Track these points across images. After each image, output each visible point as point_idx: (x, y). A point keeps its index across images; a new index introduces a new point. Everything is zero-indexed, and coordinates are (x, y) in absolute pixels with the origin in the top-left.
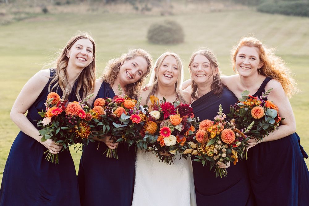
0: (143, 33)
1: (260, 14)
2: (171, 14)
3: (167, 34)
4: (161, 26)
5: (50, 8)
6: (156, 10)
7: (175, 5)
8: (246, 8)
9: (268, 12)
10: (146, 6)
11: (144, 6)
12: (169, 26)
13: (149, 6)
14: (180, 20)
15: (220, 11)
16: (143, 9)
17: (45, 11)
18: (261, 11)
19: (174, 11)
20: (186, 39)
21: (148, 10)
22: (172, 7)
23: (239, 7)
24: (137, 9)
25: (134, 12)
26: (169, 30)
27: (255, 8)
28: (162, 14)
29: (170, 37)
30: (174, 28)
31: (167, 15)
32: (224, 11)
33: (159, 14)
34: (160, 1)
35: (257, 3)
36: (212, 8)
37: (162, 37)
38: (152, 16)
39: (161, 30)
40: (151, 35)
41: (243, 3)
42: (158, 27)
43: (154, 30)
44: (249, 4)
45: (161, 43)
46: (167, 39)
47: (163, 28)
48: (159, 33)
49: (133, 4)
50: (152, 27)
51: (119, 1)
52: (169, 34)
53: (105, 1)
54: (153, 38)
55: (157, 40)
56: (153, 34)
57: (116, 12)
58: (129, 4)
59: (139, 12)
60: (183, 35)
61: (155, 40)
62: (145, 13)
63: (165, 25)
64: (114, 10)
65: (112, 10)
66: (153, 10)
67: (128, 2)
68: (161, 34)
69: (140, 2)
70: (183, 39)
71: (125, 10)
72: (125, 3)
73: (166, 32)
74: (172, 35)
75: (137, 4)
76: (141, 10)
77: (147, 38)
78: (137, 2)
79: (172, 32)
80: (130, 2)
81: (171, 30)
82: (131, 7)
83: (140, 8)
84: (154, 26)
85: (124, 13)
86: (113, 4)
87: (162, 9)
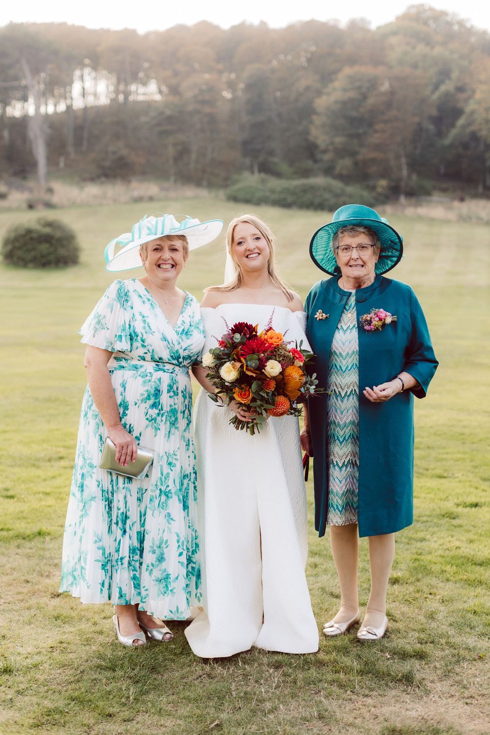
1: (232, 205)
2: (49, 205)
3: (44, 247)
4: (29, 231)
6: (17, 197)
7: (57, 186)
8: (203, 193)
9: (248, 201)
12: (47, 230)
13: (2, 189)
14: (69, 219)
15: (151, 199)
18: (235, 199)
19: (55, 199)
20: (83, 257)
21: (1, 197)
22: (50, 191)
23: (190, 191)
26: (47, 239)
27: (222, 193)
28: (31, 207)
29: (49, 254)
30: (58, 234)
31: (40, 207)
32: (159, 200)
33: (24, 206)
34: (24, 178)
35: (225, 183)
36: (136, 194)
37: (33, 253)
38: (9, 210)
39: (32, 239)
40: (9, 247)
41: (198, 184)
42: (23, 232)
43: (16, 239)
44: (211, 186)
45: (31, 265)
46: (43, 256)
47: (34, 235)
48: (25, 245)
50: (10, 232)
52: (47, 245)
54: (15, 254)
55: (22, 259)
56: (14, 246)
60: (77, 249)
61: (18, 259)
63: (39, 227)
66: (11, 197)
68: (30, 247)
70: (78, 257)
73: (40, 243)
74: (53, 249)
77: (1, 253)
79: (54, 242)
81: (52, 238)
84: (15, 230)
87: (31, 196)
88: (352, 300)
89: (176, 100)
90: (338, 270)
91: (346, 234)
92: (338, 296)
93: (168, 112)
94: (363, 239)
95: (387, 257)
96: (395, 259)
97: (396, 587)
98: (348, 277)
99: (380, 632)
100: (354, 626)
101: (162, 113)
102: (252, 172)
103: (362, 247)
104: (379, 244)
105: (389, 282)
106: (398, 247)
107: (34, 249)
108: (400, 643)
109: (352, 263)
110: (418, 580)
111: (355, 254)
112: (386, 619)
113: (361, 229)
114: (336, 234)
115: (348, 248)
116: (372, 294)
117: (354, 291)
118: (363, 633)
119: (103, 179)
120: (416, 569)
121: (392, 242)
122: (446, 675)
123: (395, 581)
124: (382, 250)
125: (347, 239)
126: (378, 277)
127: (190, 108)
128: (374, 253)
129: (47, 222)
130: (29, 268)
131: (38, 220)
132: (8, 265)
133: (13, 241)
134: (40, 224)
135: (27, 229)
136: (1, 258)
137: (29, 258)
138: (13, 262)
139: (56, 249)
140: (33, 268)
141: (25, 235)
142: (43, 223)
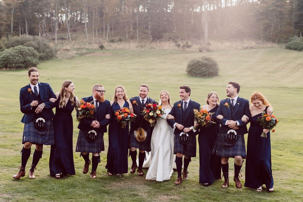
0: (184, 67)
1: (288, 50)
2: (208, 51)
3: (204, 69)
5: (105, 44)
6: (195, 47)
7: (212, 42)
8: (276, 45)
9: (295, 49)
10: (187, 43)
11: (184, 43)
12: (205, 62)
13: (190, 43)
14: (215, 57)
15: (252, 48)
16: (184, 46)
17: (102, 47)
18: (289, 48)
19: (211, 48)
21: (189, 47)
22: (209, 44)
23: (269, 45)
24: (179, 46)
25: (177, 48)
26: (205, 65)
27: (284, 45)
28: (200, 51)
29: (206, 71)
30: (210, 63)
31: (204, 51)
32: (256, 48)
33: (198, 51)
34: (199, 39)
35: (286, 40)
36: (245, 45)
38: (192, 52)
39: (199, 65)
40: (190, 69)
41: (274, 41)
42: (196, 62)
43: (193, 65)
44: (279, 42)
46: (203, 72)
48: (196, 67)
49: (176, 42)
50: (191, 62)
51: (163, 39)
52: (206, 68)
53: (151, 39)
54: (192, 71)
55: (195, 73)
56: (192, 68)
57: (161, 48)
58: (172, 42)
59: (181, 48)
60: (217, 70)
61: (193, 73)
62: (185, 50)
63: (202, 60)
64: (159, 47)
65: (158, 47)
66: (193, 47)
67: (171, 40)
68: (198, 68)
69: (182, 40)
70: (218, 73)
71: (169, 46)
72: (169, 40)
73: (202, 67)
74: (207, 69)
75: (178, 42)
76: (182, 47)
77: (187, 71)
78: (179, 40)
79: (208, 67)
80: (173, 40)
81: (207, 65)
82: (174, 44)
83: (182, 45)
84: (193, 61)
85: (167, 49)
86: (158, 41)
87: (201, 47)
89: (265, 5)
93: (261, 11)
101: (258, 11)
102: (299, 36)
107: (199, 70)
119: (232, 39)
127: (271, 9)
129: (205, 58)
130: (197, 77)
131: (201, 57)
132: (189, 75)
133: (191, 66)
134: (202, 59)
135: (197, 61)
136: (187, 72)
137: (197, 73)
138: (191, 74)
139: (209, 69)
140: (199, 77)
141: (197, 63)
142: (204, 59)
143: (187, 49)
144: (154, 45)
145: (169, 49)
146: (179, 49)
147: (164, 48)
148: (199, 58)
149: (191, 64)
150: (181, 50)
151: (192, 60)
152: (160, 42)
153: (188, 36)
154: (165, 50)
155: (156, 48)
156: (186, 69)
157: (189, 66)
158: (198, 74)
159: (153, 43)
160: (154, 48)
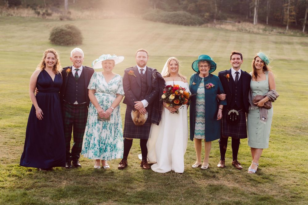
0: (47, 35)
1: (145, 21)
2: (69, 19)
3: (68, 37)
4: (62, 30)
6: (55, 15)
7: (72, 11)
8: (133, 16)
10: (47, 11)
11: (44, 11)
12: (69, 30)
13: (49, 11)
14: (78, 25)
15: (111, 18)
16: (44, 14)
18: (146, 19)
19: (71, 16)
20: (84, 42)
21: (49, 15)
22: (69, 13)
23: (127, 15)
24: (39, 13)
25: (36, 16)
26: (69, 34)
27: (140, 16)
28: (61, 19)
29: (70, 40)
30: (74, 32)
31: (65, 20)
32: (115, 18)
33: (59, 19)
34: (58, 7)
35: (143, 12)
36: (105, 15)
37: (63, 39)
38: (52, 20)
39: (63, 33)
40: (54, 37)
41: (131, 12)
42: (59, 30)
43: (56, 33)
44: (136, 13)
45: (62, 44)
46: (67, 41)
47: (64, 32)
48: (60, 36)
49: (35, 9)
50: (54, 30)
51: (21, 6)
52: (69, 36)
53: (8, 5)
54: (56, 39)
55: (59, 42)
56: (56, 36)
57: (19, 15)
58: (31, 9)
59: (40, 16)
60: (81, 38)
61: (57, 42)
62: (46, 17)
63: (66, 29)
64: (17, 14)
65: (15, 14)
66: (53, 15)
67: (29, 7)
68: (62, 37)
69: (41, 7)
70: (81, 41)
71: (27, 14)
72: (27, 7)
73: (66, 35)
74: (71, 38)
75: (38, 9)
76: (42, 15)
77: (50, 39)
78: (38, 8)
79: (72, 35)
80: (31, 7)
81: (71, 33)
82: (33, 11)
83: (41, 13)
84: (56, 29)
85: (26, 17)
86: (16, 8)
87: (61, 15)
88: (203, 80)
90: (199, 71)
91: (201, 62)
92: (199, 79)
94: (206, 64)
95: (212, 69)
96: (214, 69)
97: (211, 158)
98: (202, 74)
99: (207, 167)
100: (200, 166)
102: (154, 8)
103: (205, 66)
104: (210, 65)
105: (212, 75)
106: (215, 66)
107: (63, 38)
108: (212, 170)
109: (203, 70)
110: (217, 157)
111: (204, 68)
112: (208, 164)
113: (206, 62)
114: (199, 62)
115: (202, 66)
116: (208, 79)
117: (203, 78)
118: (202, 167)
119: (91, 8)
120: (217, 154)
121: (214, 65)
122: (224, 176)
123: (211, 157)
124: (211, 67)
125: (202, 64)
126: (209, 74)
128: (209, 68)
129: (69, 26)
130: (61, 46)
131: (65, 25)
132: (53, 44)
133: (55, 34)
134: (66, 27)
135: (61, 29)
136: (50, 41)
137: (61, 41)
138: (55, 43)
139: (73, 38)
140: (63, 46)
141: (60, 32)
142: (67, 27)
143: (47, 17)
144: (11, 11)
145: (28, 17)
146: (39, 17)
147: (22, 15)
148: (62, 26)
149: (54, 32)
150: (41, 18)
151: (54, 28)
152: (17, 9)
153: (47, 4)
154: (24, 17)
155: (14, 15)
156: (49, 37)
157: (52, 34)
158: (62, 43)
159: (10, 10)
160: (12, 15)
